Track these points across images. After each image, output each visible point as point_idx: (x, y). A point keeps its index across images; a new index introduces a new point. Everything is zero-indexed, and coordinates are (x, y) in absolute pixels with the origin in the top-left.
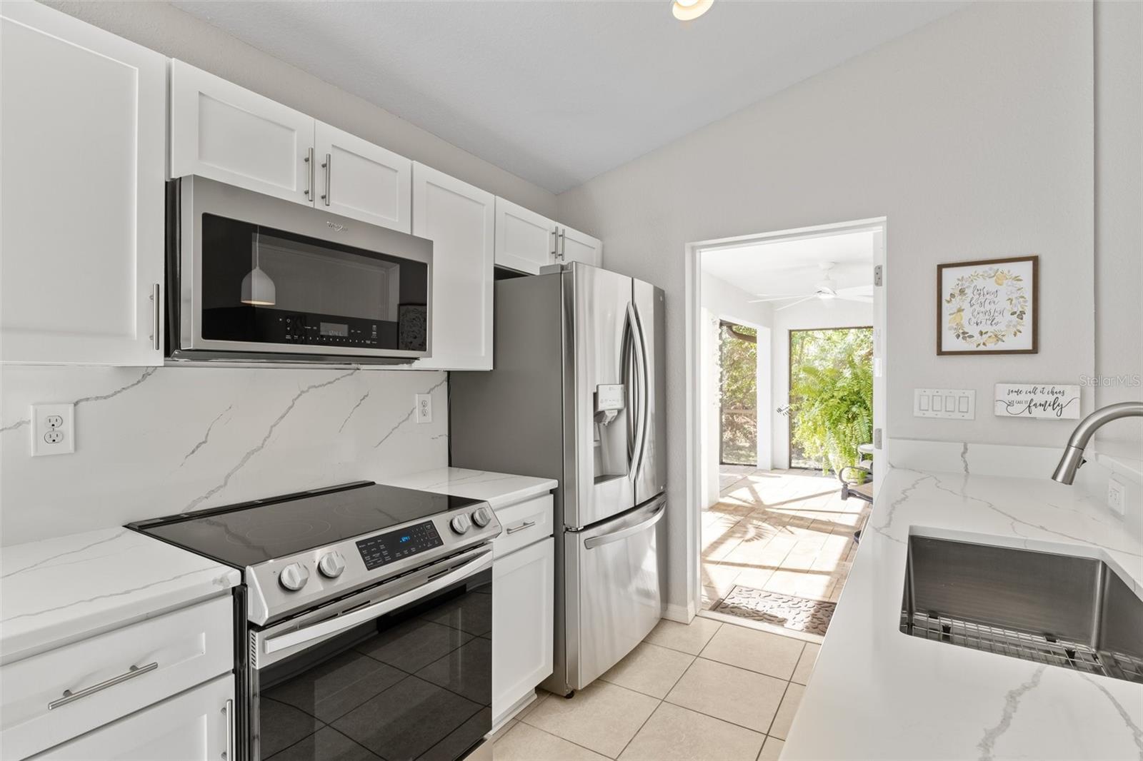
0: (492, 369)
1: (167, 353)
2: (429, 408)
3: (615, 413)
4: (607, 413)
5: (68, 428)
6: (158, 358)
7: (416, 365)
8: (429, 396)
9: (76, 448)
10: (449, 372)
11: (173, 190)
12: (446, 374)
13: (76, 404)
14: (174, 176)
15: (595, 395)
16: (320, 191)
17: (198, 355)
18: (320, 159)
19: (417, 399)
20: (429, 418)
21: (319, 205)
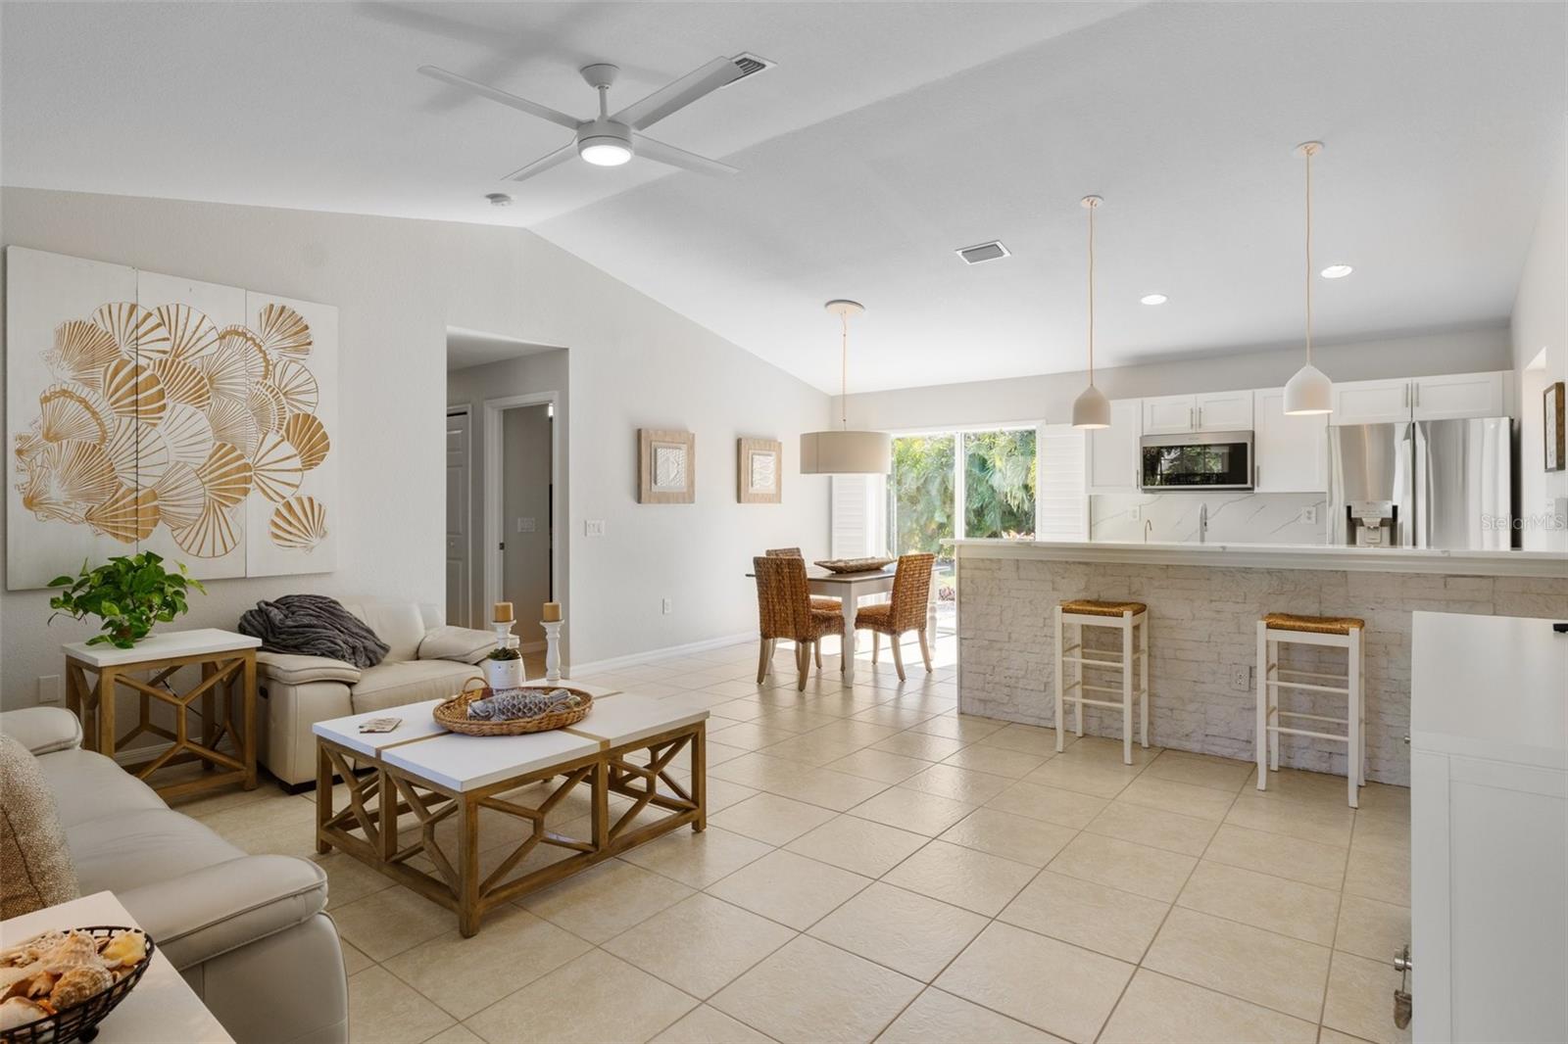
1: (1139, 490)
2: (1313, 515)
3: (1379, 520)
4: (1364, 519)
7: (1253, 491)
8: (1314, 509)
11: (1141, 439)
13: (1140, 506)
14: (1144, 437)
15: (1349, 508)
16: (1196, 422)
17: (1148, 491)
18: (1197, 409)
19: (1304, 510)
21: (1196, 430)
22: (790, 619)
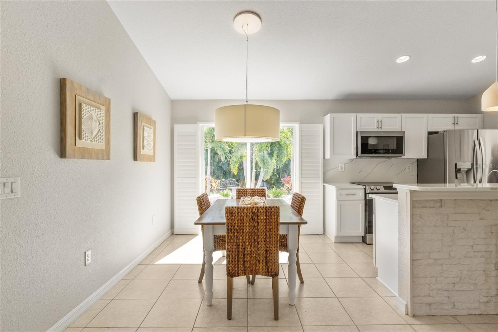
0: (427, 158)
1: (356, 157)
2: (411, 168)
3: (467, 169)
4: (461, 169)
5: (343, 168)
6: (355, 157)
7: (402, 157)
8: (411, 165)
9: (344, 170)
10: (418, 159)
11: (357, 132)
12: (417, 160)
13: (344, 164)
14: (357, 131)
15: (456, 165)
16: (380, 126)
17: (360, 157)
18: (380, 121)
19: (407, 166)
20: (411, 170)
21: (380, 130)
22: (262, 259)
